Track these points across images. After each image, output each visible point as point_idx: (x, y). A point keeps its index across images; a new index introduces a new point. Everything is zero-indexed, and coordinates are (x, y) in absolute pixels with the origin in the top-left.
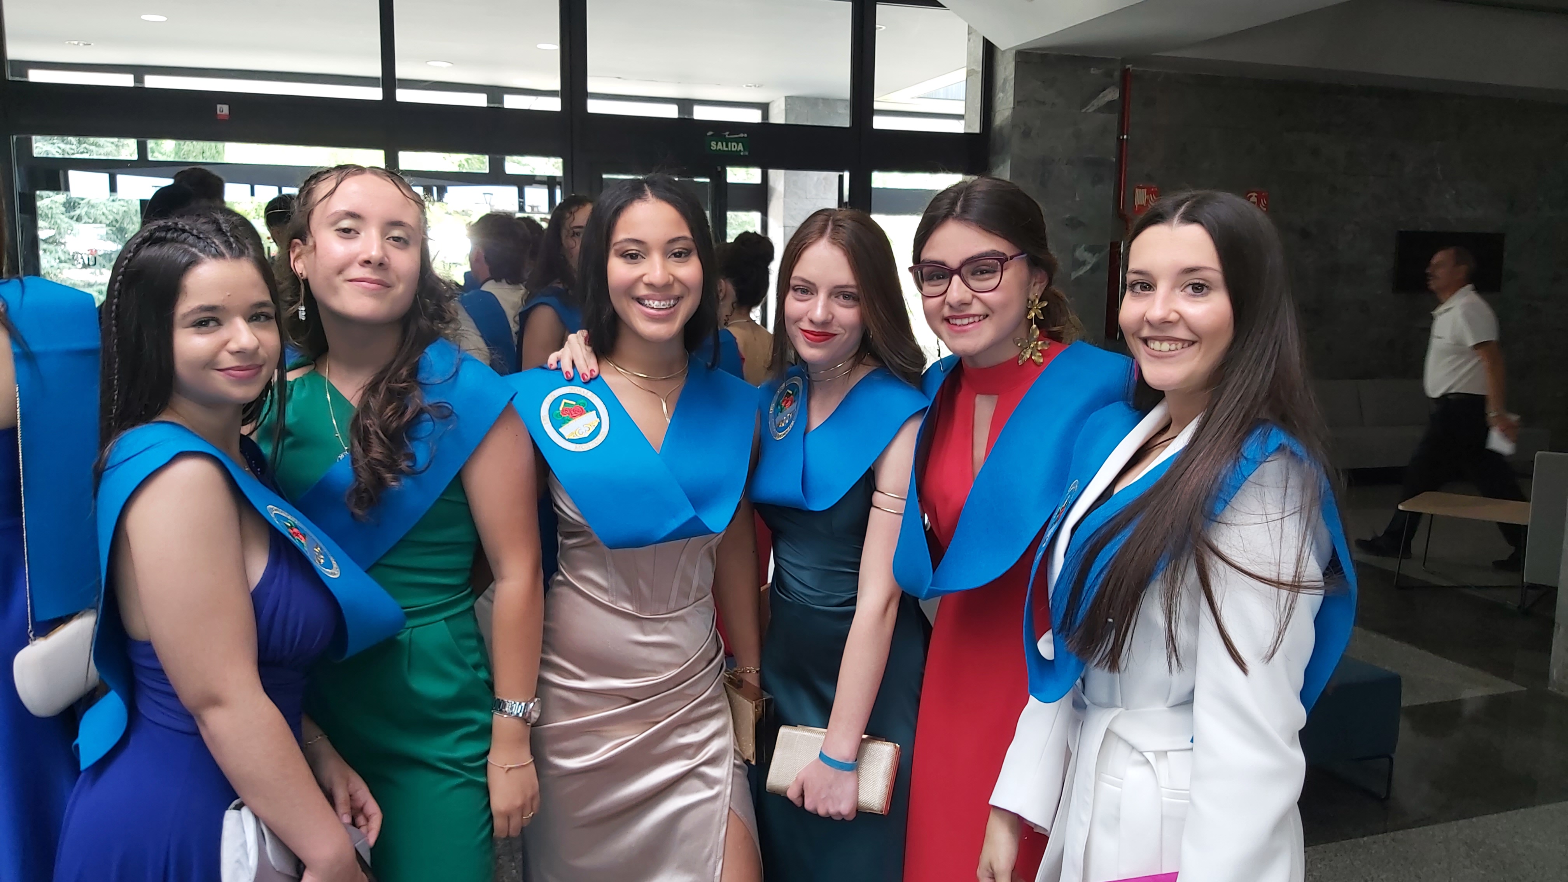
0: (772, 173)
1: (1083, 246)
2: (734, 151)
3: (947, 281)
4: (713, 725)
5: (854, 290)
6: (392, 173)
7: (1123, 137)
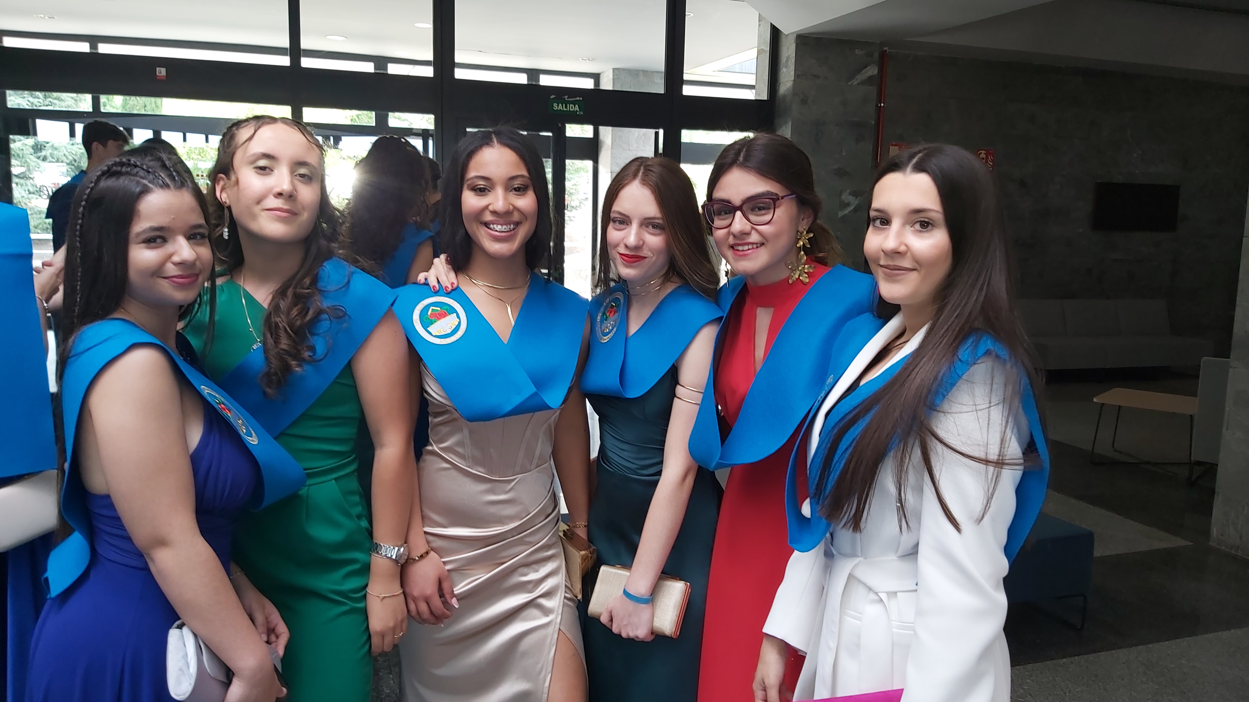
0: (602, 129)
1: (848, 191)
2: (572, 111)
3: (732, 215)
4: (549, 567)
5: (660, 221)
6: (298, 123)
7: (881, 105)
